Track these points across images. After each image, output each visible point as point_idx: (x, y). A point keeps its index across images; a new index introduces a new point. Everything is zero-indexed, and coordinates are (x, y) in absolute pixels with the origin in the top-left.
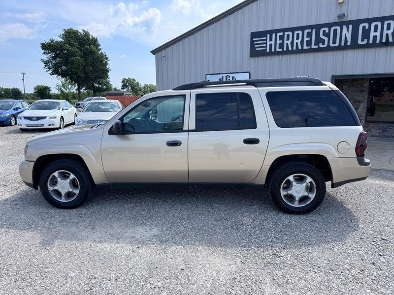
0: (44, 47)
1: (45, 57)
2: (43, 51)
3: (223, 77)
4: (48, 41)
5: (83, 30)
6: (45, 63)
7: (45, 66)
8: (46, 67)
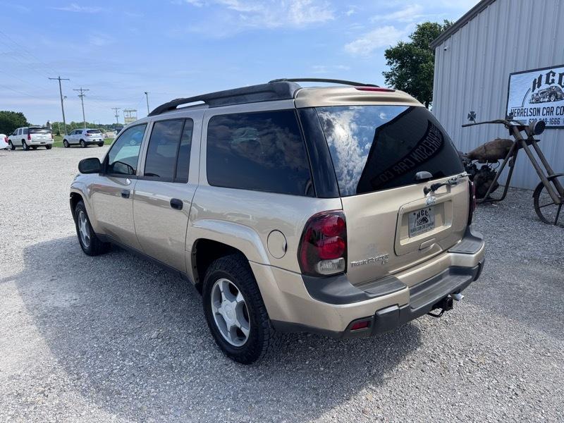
0: (390, 54)
1: (388, 69)
2: (387, 61)
3: (541, 76)
4: (394, 45)
5: (446, 21)
6: (387, 77)
7: (387, 80)
8: (388, 82)
